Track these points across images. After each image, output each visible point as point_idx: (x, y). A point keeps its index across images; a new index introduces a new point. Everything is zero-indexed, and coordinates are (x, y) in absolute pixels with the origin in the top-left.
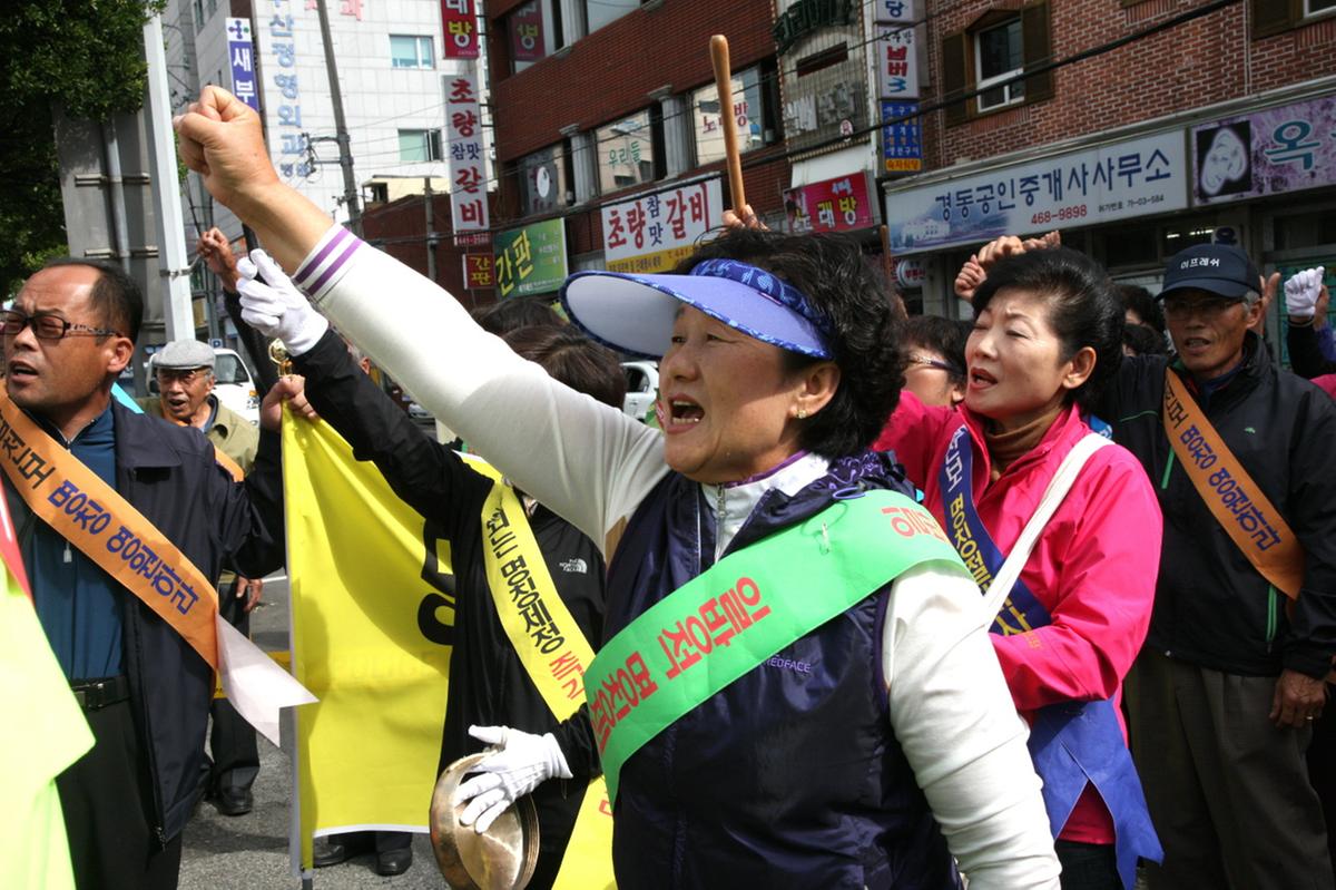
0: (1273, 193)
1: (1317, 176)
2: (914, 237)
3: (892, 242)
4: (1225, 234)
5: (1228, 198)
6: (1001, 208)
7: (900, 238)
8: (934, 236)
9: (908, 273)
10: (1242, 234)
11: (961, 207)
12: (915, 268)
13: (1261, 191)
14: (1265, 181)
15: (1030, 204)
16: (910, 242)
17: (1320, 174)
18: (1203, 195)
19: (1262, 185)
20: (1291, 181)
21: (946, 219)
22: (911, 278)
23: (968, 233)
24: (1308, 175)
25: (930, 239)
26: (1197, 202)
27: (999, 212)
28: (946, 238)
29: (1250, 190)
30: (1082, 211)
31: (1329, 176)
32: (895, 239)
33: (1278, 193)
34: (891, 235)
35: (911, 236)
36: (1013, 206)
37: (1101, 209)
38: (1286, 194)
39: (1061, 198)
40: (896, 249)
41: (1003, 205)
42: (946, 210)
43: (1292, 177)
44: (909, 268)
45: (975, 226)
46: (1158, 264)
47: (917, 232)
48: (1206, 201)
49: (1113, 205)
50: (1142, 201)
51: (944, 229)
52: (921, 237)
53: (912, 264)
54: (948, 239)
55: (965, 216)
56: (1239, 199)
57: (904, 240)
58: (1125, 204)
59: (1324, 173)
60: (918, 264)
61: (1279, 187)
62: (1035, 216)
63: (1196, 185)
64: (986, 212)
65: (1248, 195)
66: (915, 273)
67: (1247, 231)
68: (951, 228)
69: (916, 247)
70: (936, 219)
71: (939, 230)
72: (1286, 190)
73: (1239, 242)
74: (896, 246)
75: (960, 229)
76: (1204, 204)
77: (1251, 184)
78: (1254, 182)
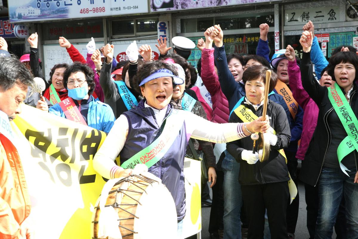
0: (182, 9)
1: (199, 3)
2: (23, 15)
3: (11, 16)
4: (162, 25)
5: (164, 10)
6: (65, 5)
7: (15, 14)
8: (32, 15)
9: (19, 31)
10: (169, 25)
11: (47, 2)
12: (22, 29)
13: (177, 8)
14: (179, 4)
15: (79, 4)
16: (20, 17)
17: (200, 3)
18: (154, 8)
19: (178, 6)
20: (188, 5)
21: (39, 7)
22: (21, 34)
23: (50, 15)
24: (195, 3)
25: (31, 16)
26: (152, 10)
27: (64, 6)
28: (39, 16)
29: (173, 7)
30: (103, 9)
31: (203, 4)
32: (12, 15)
33: (184, 9)
34: (10, 13)
35: (21, 14)
36: (71, 4)
37: (111, 9)
38: (187, 10)
39: (93, 3)
40: (13, 19)
41: (66, 4)
42: (39, 3)
43: (189, 3)
44: (20, 29)
45: (53, 12)
46: (134, 35)
47: (24, 12)
48: (155, 10)
49: (117, 8)
50: (129, 8)
51: (37, 12)
52: (26, 15)
53: (21, 27)
54: (40, 17)
55: (48, 7)
56: (169, 10)
57: (17, 15)
58: (122, 8)
59: (201, 3)
60: (24, 27)
61: (185, 7)
62: (81, 10)
63: (151, 3)
64: (58, 6)
65: (173, 9)
66: (22, 31)
67: (170, 24)
68: (41, 12)
69: (23, 19)
70: (33, 7)
71: (35, 12)
72: (187, 8)
73: (168, 28)
74: (13, 18)
75: (46, 12)
76: (155, 12)
77: (173, 4)
78: (174, 4)
